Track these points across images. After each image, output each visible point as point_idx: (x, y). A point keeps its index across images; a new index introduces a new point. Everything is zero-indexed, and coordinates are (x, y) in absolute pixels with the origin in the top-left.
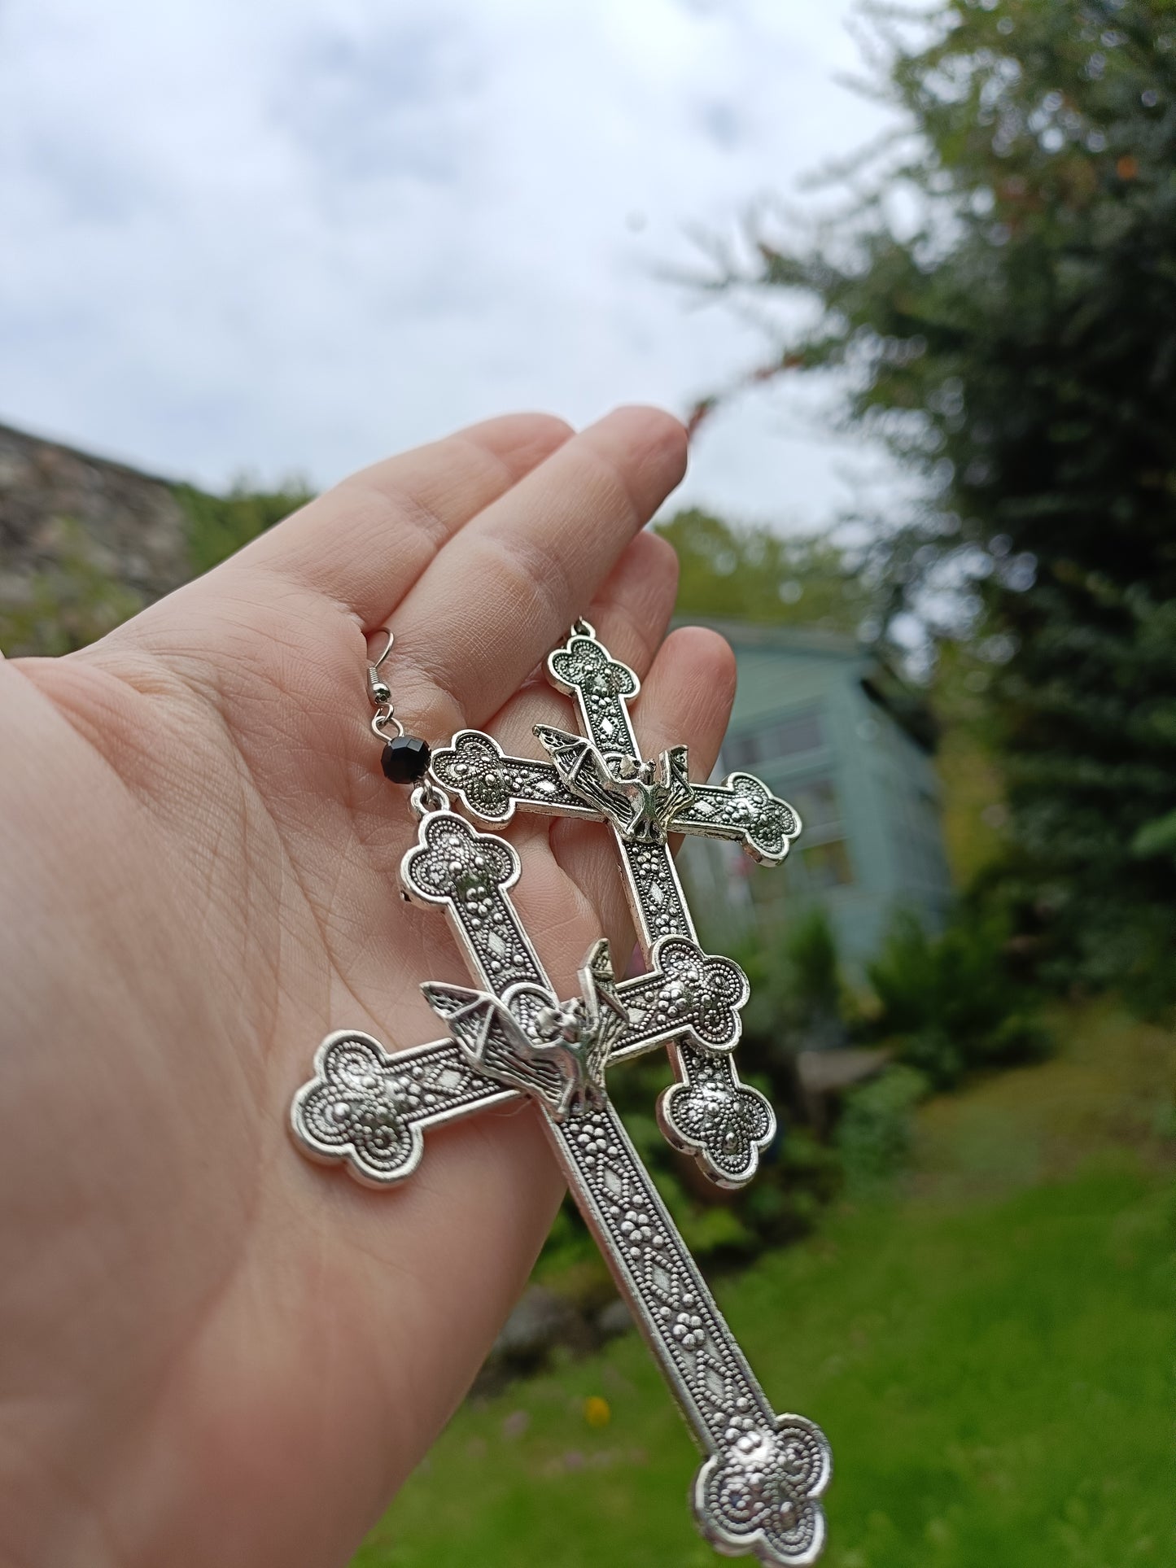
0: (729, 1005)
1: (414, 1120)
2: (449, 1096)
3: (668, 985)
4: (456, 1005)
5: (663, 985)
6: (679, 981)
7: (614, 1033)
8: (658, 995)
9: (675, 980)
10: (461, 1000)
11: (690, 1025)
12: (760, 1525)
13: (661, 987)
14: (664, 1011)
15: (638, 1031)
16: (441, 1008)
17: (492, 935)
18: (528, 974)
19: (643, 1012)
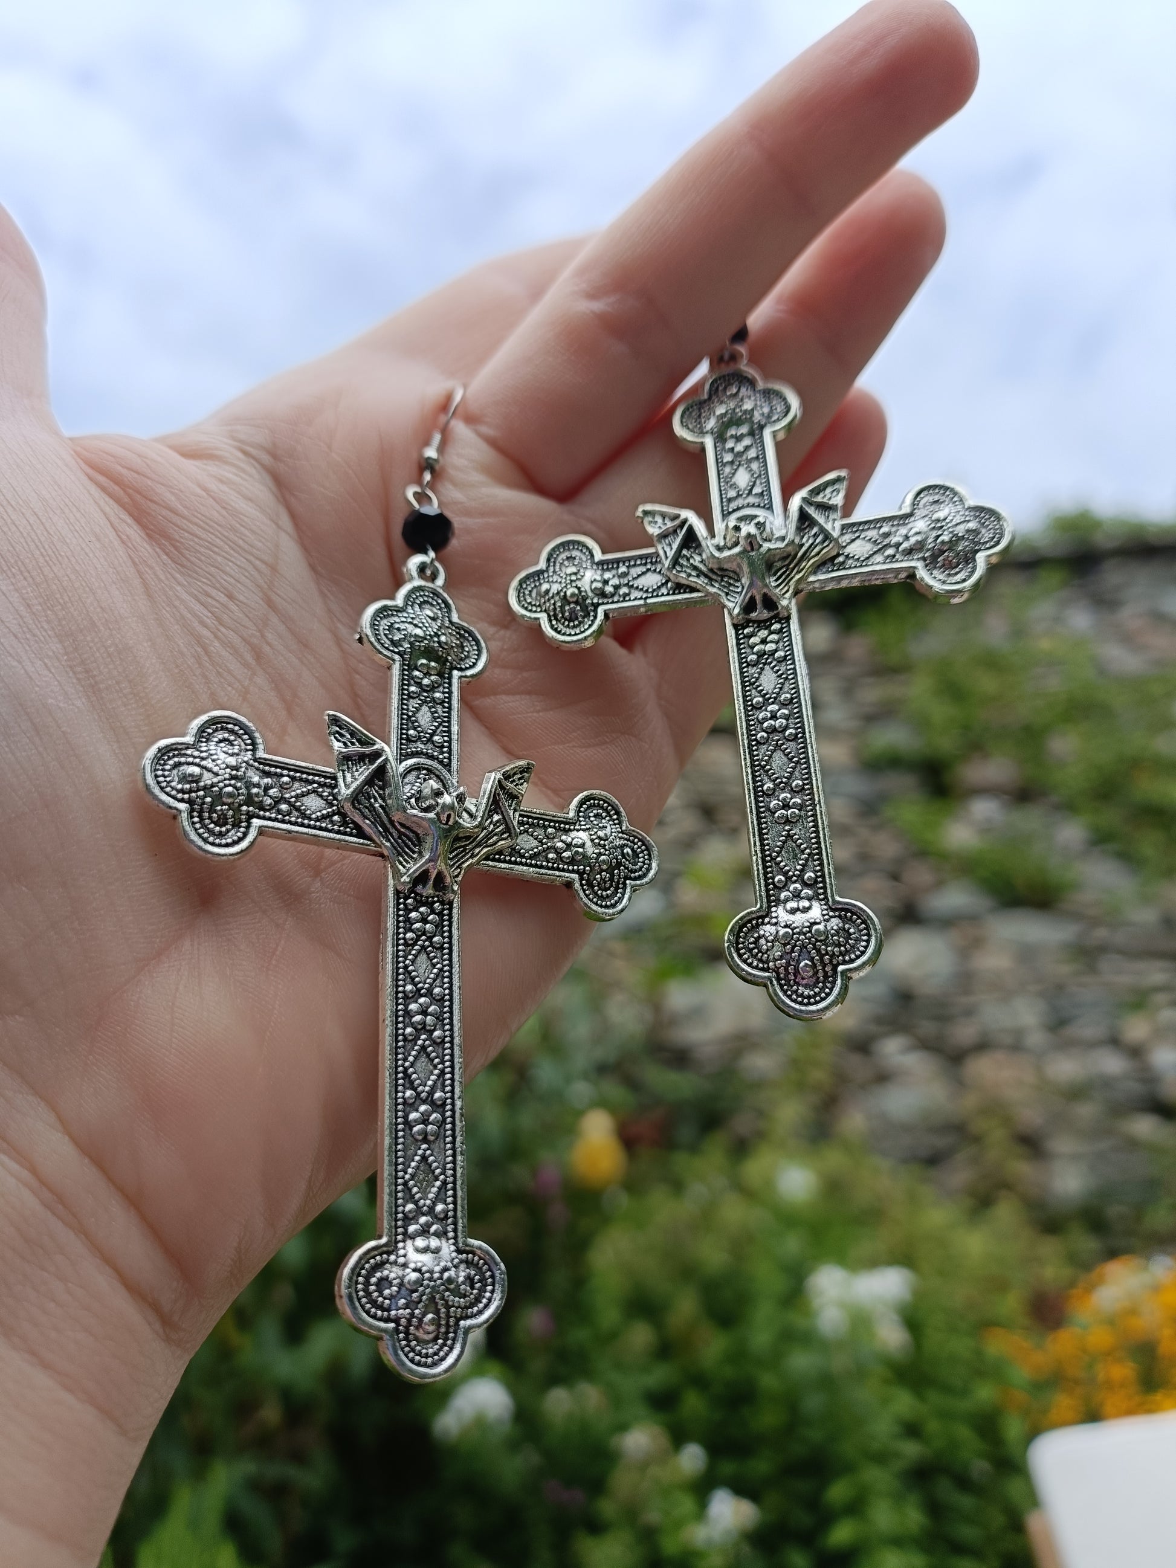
0: (626, 878)
1: (259, 817)
2: (304, 816)
3: (575, 832)
4: (353, 744)
5: (570, 830)
6: (587, 833)
7: (495, 843)
8: (560, 836)
9: (584, 830)
10: (359, 741)
11: (577, 875)
12: (396, 1320)
13: (567, 831)
14: (558, 852)
15: (523, 856)
16: (338, 740)
17: (425, 709)
18: (441, 757)
19: (536, 843)
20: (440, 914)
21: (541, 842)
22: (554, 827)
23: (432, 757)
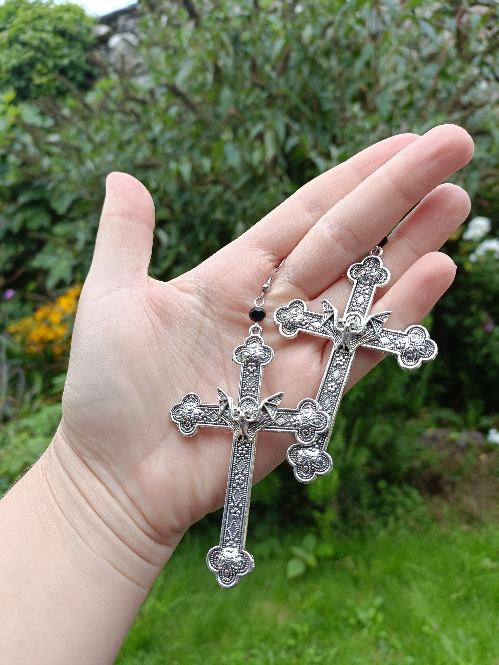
1: (198, 423)
2: (211, 420)
3: (298, 415)
4: (223, 397)
5: (296, 414)
8: (292, 417)
10: (225, 396)
11: (297, 431)
12: (219, 570)
14: (291, 423)
15: (277, 425)
16: (220, 396)
17: (250, 379)
18: (254, 395)
19: (284, 420)
20: (248, 447)
21: (285, 419)
22: (291, 414)
23: (251, 395)
